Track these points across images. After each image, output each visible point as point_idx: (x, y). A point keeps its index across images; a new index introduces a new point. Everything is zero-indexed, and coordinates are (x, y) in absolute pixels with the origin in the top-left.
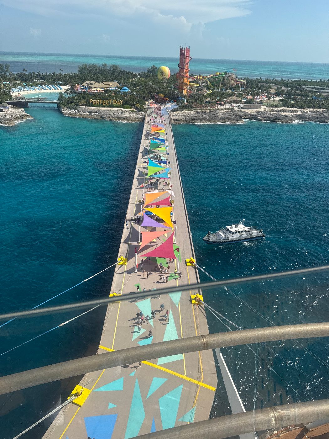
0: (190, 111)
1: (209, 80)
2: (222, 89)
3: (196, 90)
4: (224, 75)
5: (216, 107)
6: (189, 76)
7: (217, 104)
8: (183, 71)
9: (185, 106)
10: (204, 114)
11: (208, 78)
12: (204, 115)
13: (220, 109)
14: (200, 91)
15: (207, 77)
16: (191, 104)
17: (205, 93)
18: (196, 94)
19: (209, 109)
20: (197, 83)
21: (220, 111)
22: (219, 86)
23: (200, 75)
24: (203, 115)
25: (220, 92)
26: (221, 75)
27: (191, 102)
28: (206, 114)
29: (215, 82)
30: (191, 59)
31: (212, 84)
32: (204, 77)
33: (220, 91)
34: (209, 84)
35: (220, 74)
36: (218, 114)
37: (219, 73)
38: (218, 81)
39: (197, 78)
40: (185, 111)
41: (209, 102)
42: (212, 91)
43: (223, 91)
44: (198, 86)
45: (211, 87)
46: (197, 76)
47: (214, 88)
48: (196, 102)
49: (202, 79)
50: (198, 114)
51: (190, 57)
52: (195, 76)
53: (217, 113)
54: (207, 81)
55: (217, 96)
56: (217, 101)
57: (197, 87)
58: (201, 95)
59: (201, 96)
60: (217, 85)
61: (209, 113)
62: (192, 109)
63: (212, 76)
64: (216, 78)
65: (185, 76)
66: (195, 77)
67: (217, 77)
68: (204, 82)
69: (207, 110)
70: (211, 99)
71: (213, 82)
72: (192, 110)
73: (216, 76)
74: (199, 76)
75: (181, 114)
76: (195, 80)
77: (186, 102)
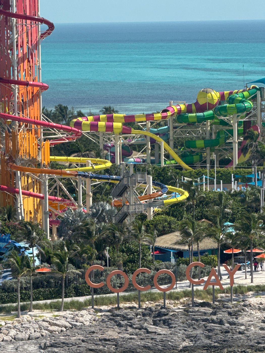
0: (67, 313)
1: (165, 135)
2: (250, 180)
3: (94, 194)
4: (248, 104)
5: (225, 280)
6: (42, 119)
7: (225, 259)
8: (10, 94)
9: (36, 285)
10: (155, 324)
11: (159, 125)
12: (159, 330)
13: (250, 289)
14: (120, 195)
15: (149, 117)
16: (72, 270)
17: (150, 205)
18: (94, 215)
19: (186, 294)
20: (98, 155)
21: (253, 300)
22: (226, 162)
23: (108, 111)
24: (152, 328)
25: (236, 194)
26: (232, 100)
27: (71, 261)
28: (167, 323)
29: (200, 143)
30: (46, 27)
31: (183, 157)
32: (133, 117)
33: (235, 187)
34: (168, 156)
35: (222, 96)
36: (240, 320)
37: (215, 96)
38: (218, 134)
39: (94, 127)
40: (36, 312)
41: (179, 254)
42: (187, 194)
43: (253, 187)
44: (107, 171)
45: (180, 168)
46: (91, 118)
47: (199, 175)
48: (101, 257)
49: (125, 131)
50: (120, 325)
51: (42, 21)
52: (81, 115)
53: (235, 314)
54: (153, 141)
55: (225, 217)
56: (226, 247)
57: (98, 175)
58: (126, 215)
59: (127, 221)
60: (214, 156)
61: (186, 312)
62: (81, 299)
63: (180, 111)
64: (205, 119)
65: (19, 120)
66: (78, 125)
67: (211, 117)
68: (139, 147)
69: (171, 297)
70: (186, 234)
71: (190, 144)
72: (80, 307)
73: (201, 108)
74: (102, 116)
75: (13, 332)
76: (83, 139)
77: (42, 262)
